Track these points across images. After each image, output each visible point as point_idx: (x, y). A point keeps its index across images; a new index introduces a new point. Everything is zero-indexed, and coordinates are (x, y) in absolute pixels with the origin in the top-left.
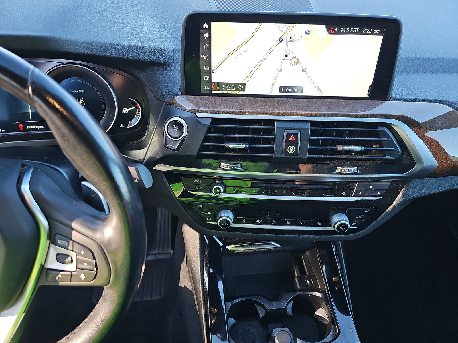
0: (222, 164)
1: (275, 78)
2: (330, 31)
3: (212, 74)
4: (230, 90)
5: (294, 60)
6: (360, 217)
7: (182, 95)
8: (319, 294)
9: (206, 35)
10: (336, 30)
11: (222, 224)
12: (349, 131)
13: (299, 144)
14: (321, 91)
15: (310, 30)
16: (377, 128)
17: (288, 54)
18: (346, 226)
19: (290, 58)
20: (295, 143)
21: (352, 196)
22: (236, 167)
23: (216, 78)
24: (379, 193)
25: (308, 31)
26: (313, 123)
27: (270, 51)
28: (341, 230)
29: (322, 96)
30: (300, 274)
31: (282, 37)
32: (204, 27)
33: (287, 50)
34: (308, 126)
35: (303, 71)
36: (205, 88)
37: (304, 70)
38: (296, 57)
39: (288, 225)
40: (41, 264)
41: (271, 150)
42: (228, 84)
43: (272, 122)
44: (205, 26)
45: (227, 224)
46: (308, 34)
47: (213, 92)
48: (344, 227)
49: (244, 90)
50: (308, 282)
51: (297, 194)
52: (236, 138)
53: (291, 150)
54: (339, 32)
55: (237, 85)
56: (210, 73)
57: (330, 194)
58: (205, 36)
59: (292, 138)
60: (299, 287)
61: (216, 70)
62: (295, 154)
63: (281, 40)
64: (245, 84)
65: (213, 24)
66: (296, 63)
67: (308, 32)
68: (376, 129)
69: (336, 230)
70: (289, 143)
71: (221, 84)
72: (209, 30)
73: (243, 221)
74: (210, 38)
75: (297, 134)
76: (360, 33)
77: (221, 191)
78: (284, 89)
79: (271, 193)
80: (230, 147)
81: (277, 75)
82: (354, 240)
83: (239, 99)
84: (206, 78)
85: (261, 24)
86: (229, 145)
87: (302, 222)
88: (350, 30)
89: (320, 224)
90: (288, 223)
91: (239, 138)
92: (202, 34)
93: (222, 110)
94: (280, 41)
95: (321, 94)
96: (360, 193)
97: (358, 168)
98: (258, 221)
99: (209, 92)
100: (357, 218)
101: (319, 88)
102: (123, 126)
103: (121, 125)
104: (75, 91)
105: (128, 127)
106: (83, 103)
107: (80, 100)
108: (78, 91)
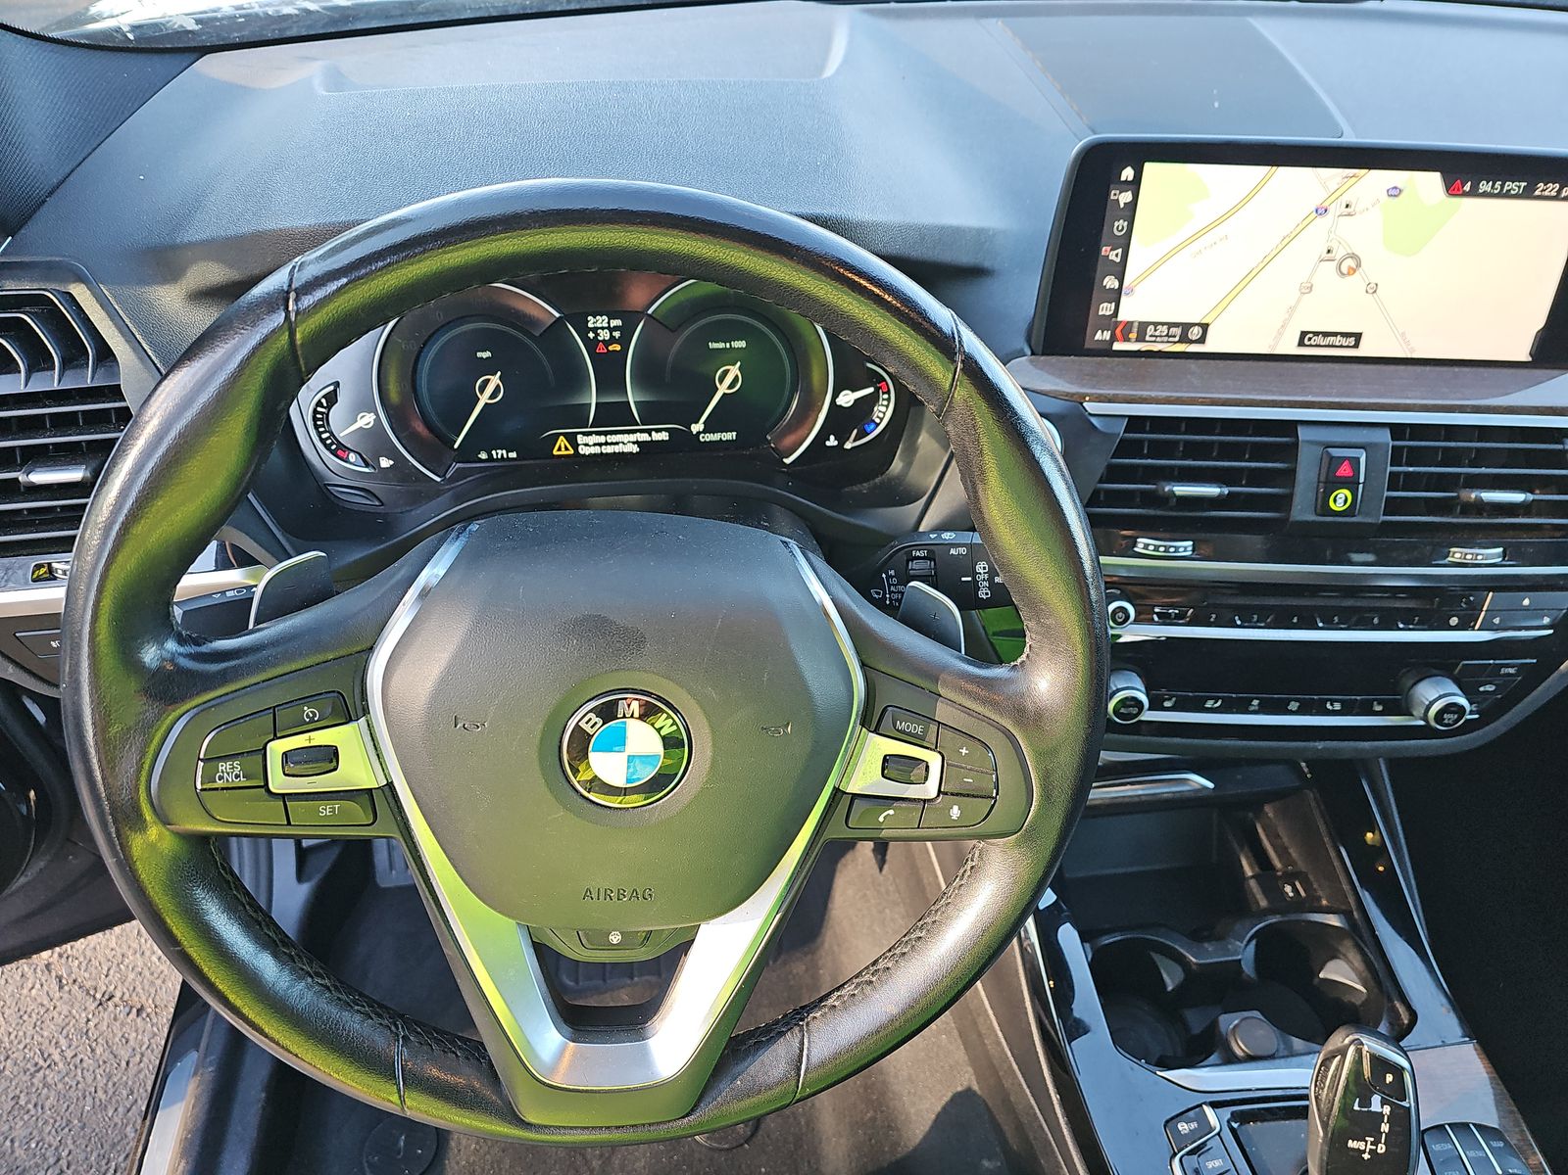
0: (1142, 541)
1: (1292, 310)
2: (1452, 189)
3: (1124, 299)
4: (1166, 339)
5: (1350, 262)
6: (1490, 688)
7: (1033, 354)
8: (1334, 920)
9: (1125, 197)
10: (1467, 187)
11: (1122, 710)
12: (1478, 450)
13: (1361, 486)
14: (1408, 343)
15: (1399, 186)
16: (1563, 443)
17: (1334, 245)
18: (1461, 710)
19: (1338, 257)
20: (1351, 484)
21: (1476, 628)
22: (1172, 550)
23: (1130, 310)
24: (1546, 621)
25: (1396, 188)
26: (1397, 430)
27: (1289, 240)
28: (1446, 721)
29: (1409, 357)
30: (1261, 869)
31: (1326, 204)
32: (1123, 178)
33: (1332, 236)
34: (1385, 437)
35: (1367, 292)
36: (1098, 336)
37: (1373, 289)
38: (1353, 256)
39: (1292, 713)
40: (834, 787)
41: (1284, 502)
42: (1163, 324)
43: (1290, 427)
44: (1128, 174)
45: (1135, 711)
46: (1395, 196)
47: (1117, 346)
48: (1454, 713)
49: (1202, 340)
50: (1288, 889)
51: (1330, 626)
52: (1172, 468)
53: (1340, 501)
54: (1474, 193)
55: (1186, 327)
56: (1116, 296)
57: (1417, 624)
58: (1120, 200)
59: (1344, 471)
60: (1263, 903)
61: (1136, 289)
62: (1349, 512)
63: (1321, 211)
64: (1207, 325)
65: (1149, 168)
66: (1352, 271)
67: (1395, 192)
68: (1560, 447)
69: (1433, 723)
70: (1332, 484)
71: (1143, 326)
72: (1135, 185)
73: (1167, 704)
74: (1133, 205)
75: (1358, 460)
76: (1528, 194)
77: (1127, 617)
78: (1310, 339)
79: (1258, 621)
80: (1177, 493)
81: (1298, 301)
82: (1470, 751)
83: (1192, 364)
84: (1106, 309)
85: (1275, 168)
86: (1175, 489)
87: (1332, 705)
88: (1502, 186)
89: (1379, 708)
90: (1293, 706)
91: (1181, 468)
92: (1115, 194)
93: (1153, 394)
94: (1319, 212)
95: (1408, 352)
96: (1497, 621)
97: (1504, 552)
98: (1209, 704)
99: (1106, 347)
100: (1482, 689)
101: (1403, 334)
102: (836, 443)
103: (832, 437)
104: (721, 345)
105: (848, 446)
106: (736, 379)
107: (729, 370)
108: (728, 345)
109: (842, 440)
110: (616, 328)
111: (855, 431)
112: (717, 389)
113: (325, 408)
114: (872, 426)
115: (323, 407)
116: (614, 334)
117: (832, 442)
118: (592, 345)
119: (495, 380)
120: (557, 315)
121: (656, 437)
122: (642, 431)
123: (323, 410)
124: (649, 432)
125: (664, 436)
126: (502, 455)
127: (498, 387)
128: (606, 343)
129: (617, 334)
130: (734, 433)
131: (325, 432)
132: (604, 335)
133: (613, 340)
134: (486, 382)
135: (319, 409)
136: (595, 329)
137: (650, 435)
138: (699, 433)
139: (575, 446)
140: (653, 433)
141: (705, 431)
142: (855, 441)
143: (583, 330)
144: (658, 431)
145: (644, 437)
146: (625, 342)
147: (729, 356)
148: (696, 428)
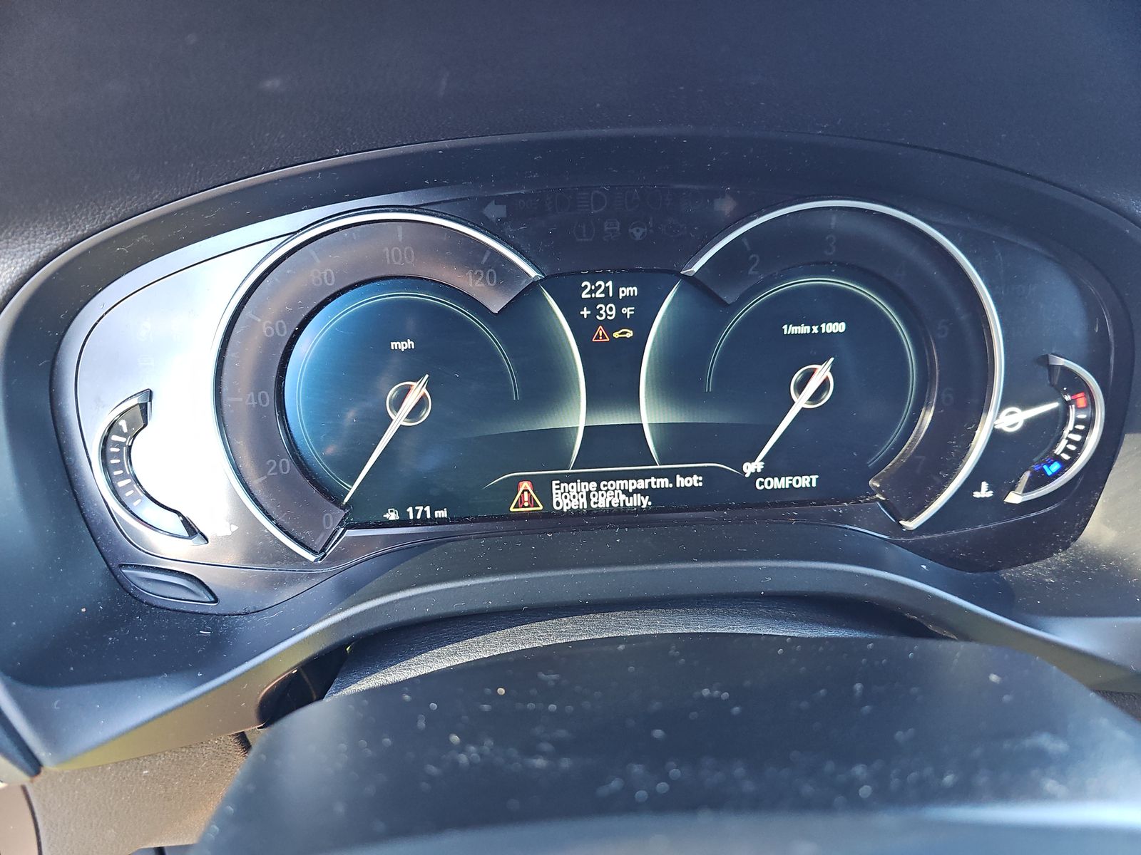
102: (990, 494)
103: (984, 485)
104: (804, 329)
105: (1014, 498)
106: (824, 386)
107: (816, 369)
108: (815, 329)
109: (1002, 488)
110: (628, 301)
111: (1027, 475)
112: (794, 402)
113: (125, 435)
114: (1056, 467)
115: (121, 434)
116: (624, 310)
117: (984, 492)
118: (583, 330)
119: (418, 390)
120: (532, 273)
121: (681, 482)
122: (658, 474)
123: (122, 439)
124: (671, 475)
125: (695, 481)
126: (424, 513)
127: (422, 401)
128: (610, 326)
129: (628, 311)
130: (814, 478)
131: (124, 477)
132: (608, 312)
133: (621, 321)
134: (405, 392)
135: (115, 438)
136: (592, 304)
137: (673, 481)
138: (755, 475)
139: (546, 497)
140: (678, 478)
141: (765, 473)
142: (1027, 490)
143: (571, 306)
144: (686, 473)
145: (664, 483)
146: (642, 325)
147: (816, 349)
148: (749, 468)
